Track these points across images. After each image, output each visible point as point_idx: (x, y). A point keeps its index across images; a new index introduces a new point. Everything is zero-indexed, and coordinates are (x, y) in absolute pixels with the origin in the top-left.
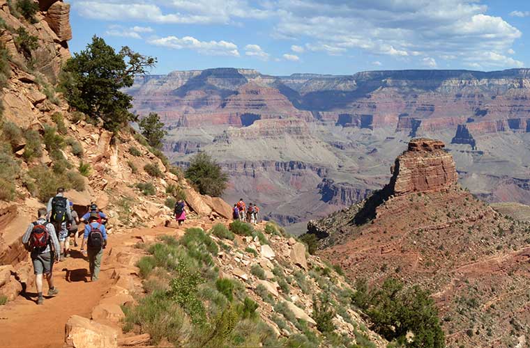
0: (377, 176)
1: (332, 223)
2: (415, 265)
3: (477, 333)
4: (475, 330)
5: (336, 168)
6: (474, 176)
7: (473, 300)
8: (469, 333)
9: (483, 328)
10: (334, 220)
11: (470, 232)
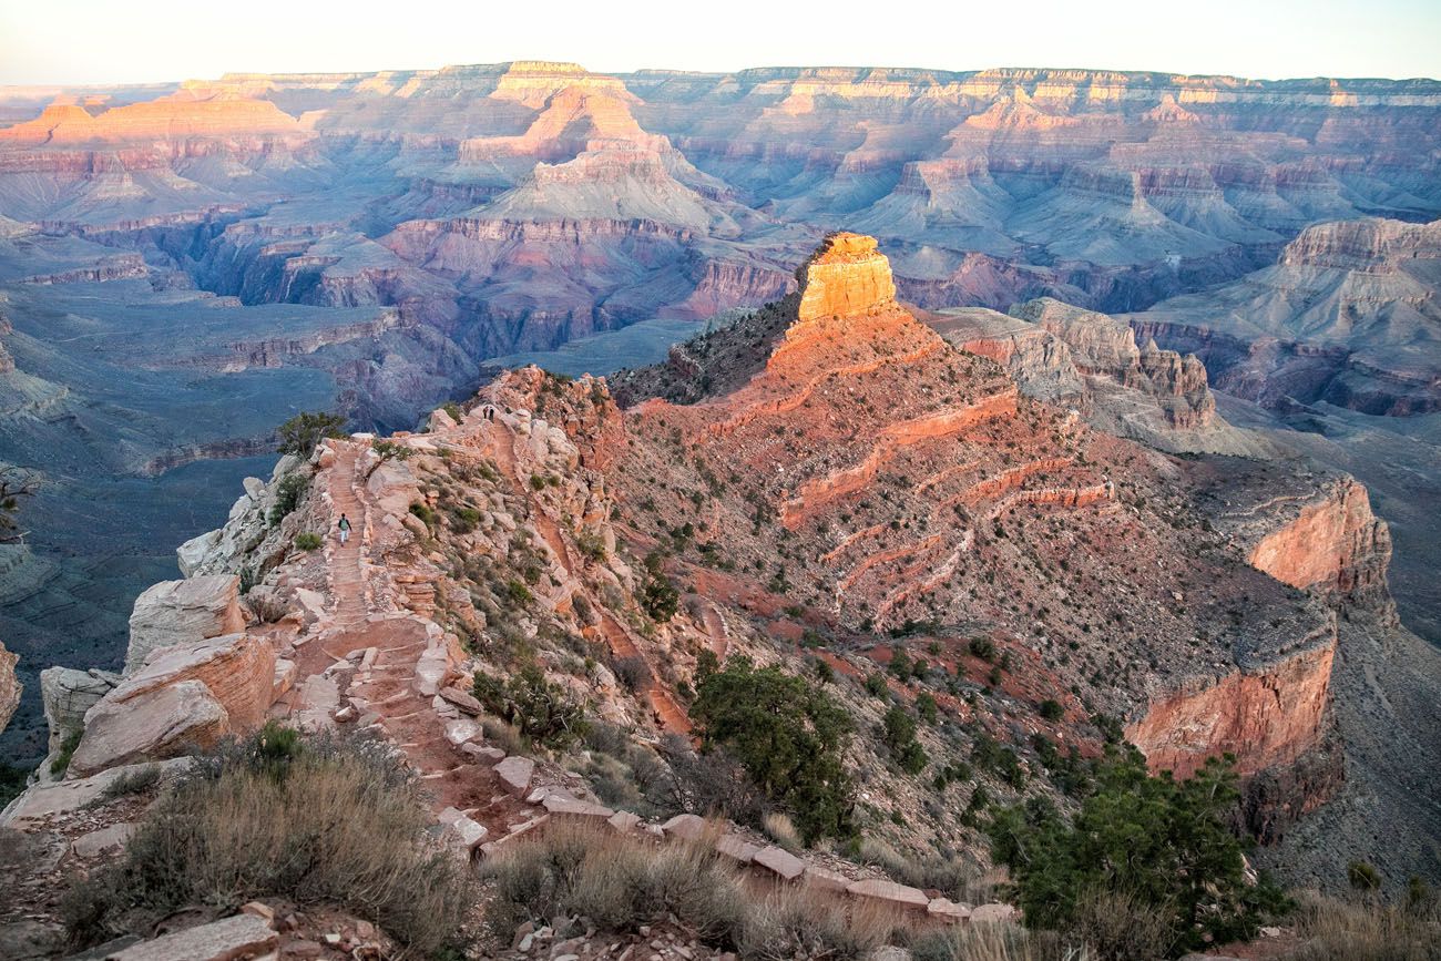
0: (771, 246)
1: (706, 350)
2: (824, 426)
3: (906, 526)
4: (902, 522)
5: (707, 231)
6: (926, 251)
7: (903, 479)
8: (895, 526)
9: (915, 518)
10: (709, 346)
11: (906, 377)
